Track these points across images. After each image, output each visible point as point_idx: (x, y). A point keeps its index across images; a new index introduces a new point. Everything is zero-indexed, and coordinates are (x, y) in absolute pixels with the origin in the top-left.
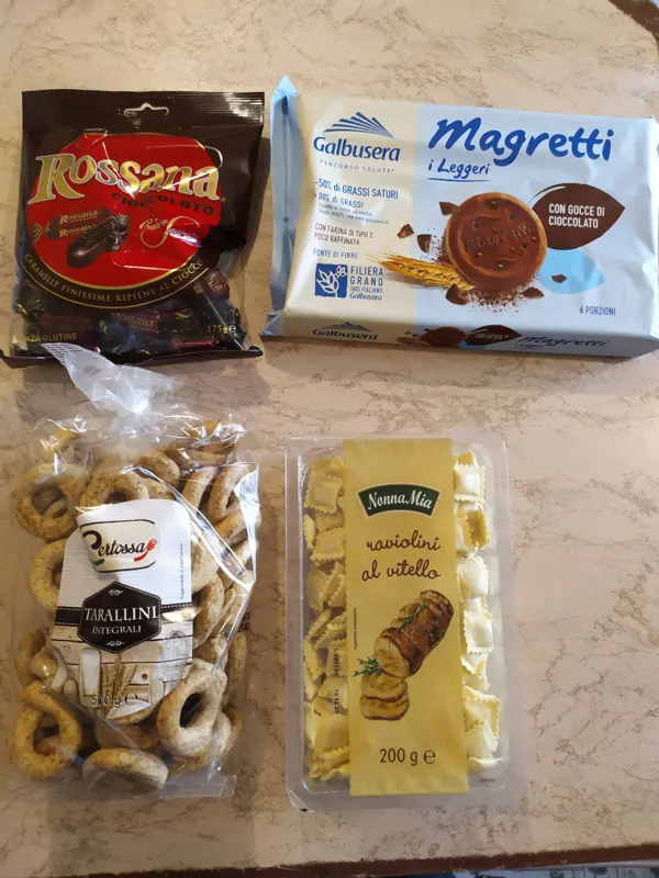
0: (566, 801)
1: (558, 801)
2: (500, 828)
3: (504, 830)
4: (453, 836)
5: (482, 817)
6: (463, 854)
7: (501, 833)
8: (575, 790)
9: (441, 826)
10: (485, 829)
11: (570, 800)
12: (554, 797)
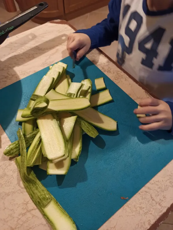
0: (170, 180)
1: (168, 181)
2: (161, 201)
3: (163, 201)
4: (151, 214)
5: (154, 202)
6: (158, 217)
7: (162, 202)
8: (170, 175)
9: (146, 213)
10: (157, 204)
11: (171, 179)
12: (166, 181)
